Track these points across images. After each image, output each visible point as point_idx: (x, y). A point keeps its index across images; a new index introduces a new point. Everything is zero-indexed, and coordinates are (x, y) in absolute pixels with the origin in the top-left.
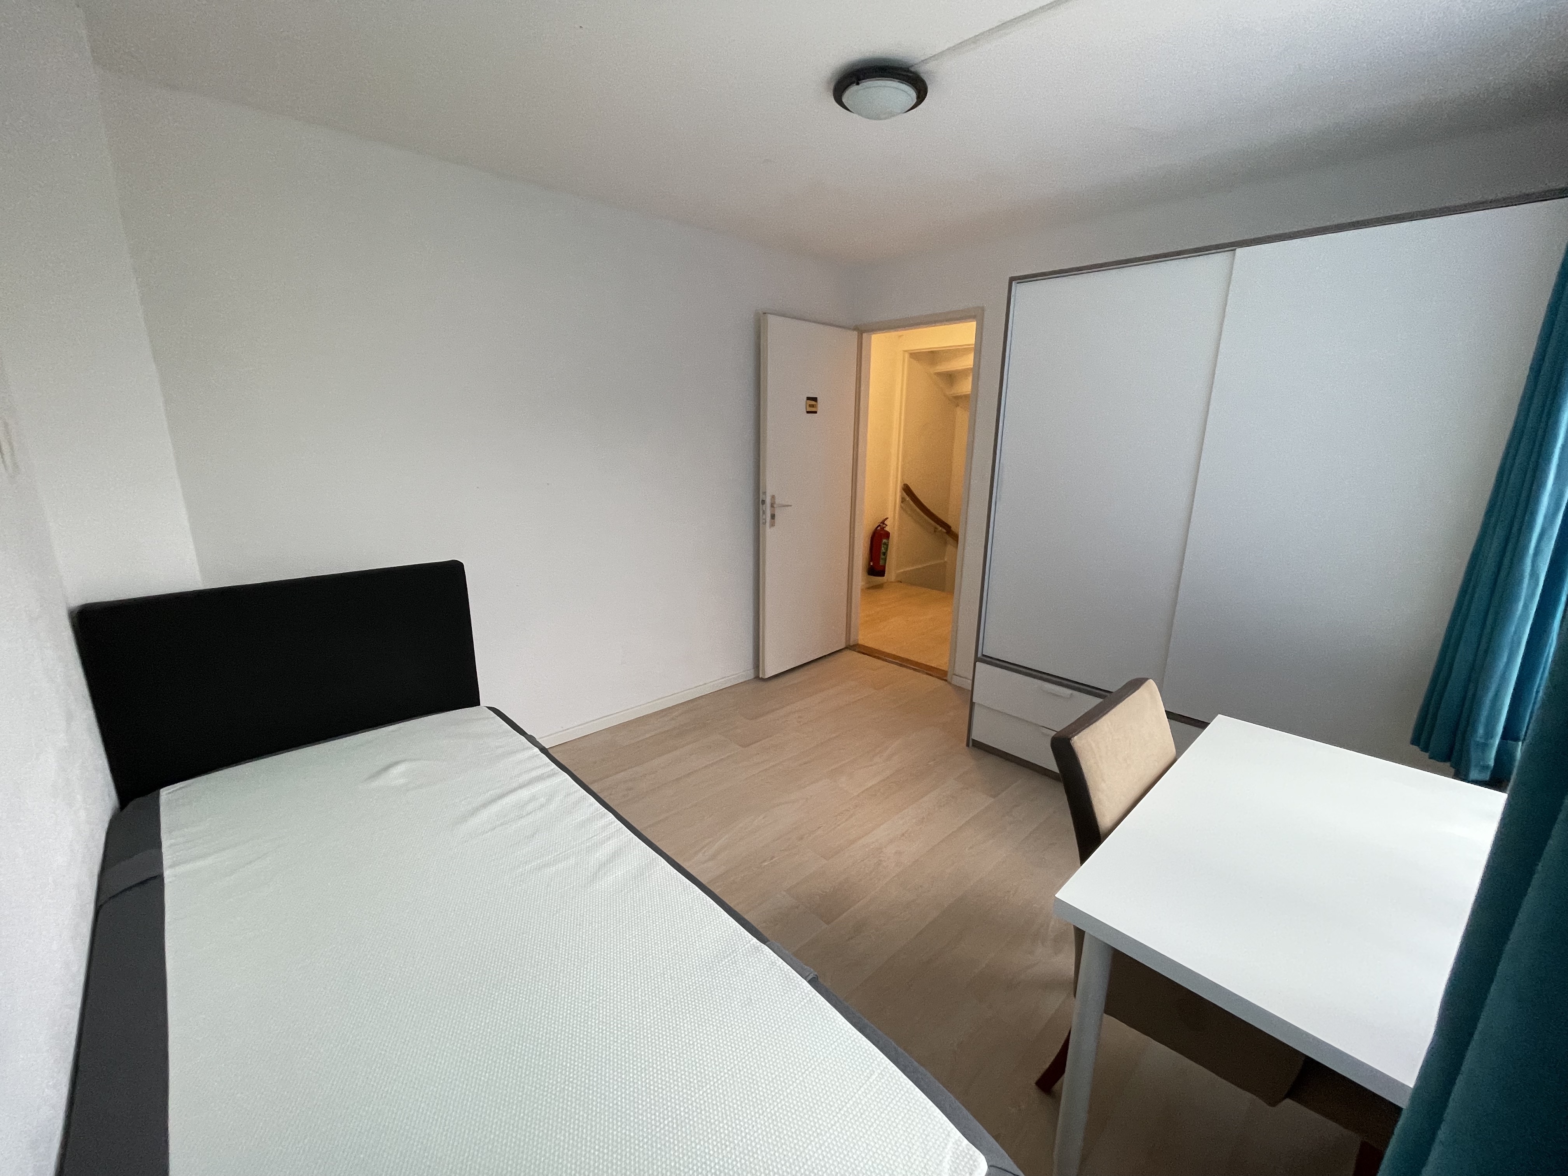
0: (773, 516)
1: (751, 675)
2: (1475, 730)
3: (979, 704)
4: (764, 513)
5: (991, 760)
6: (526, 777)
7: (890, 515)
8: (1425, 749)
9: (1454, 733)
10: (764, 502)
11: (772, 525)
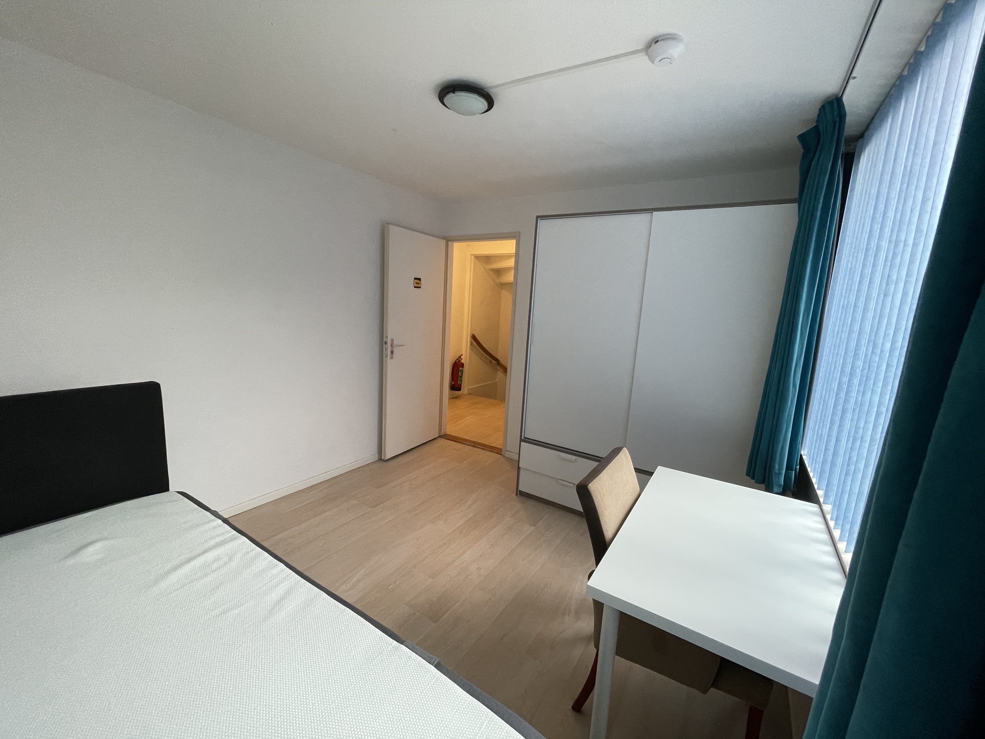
0: (392, 352)
1: (376, 458)
2: (774, 466)
3: (523, 469)
4: (386, 349)
5: (531, 502)
6: (212, 543)
7: (464, 352)
8: (753, 478)
9: (765, 469)
10: (386, 343)
11: (392, 358)
